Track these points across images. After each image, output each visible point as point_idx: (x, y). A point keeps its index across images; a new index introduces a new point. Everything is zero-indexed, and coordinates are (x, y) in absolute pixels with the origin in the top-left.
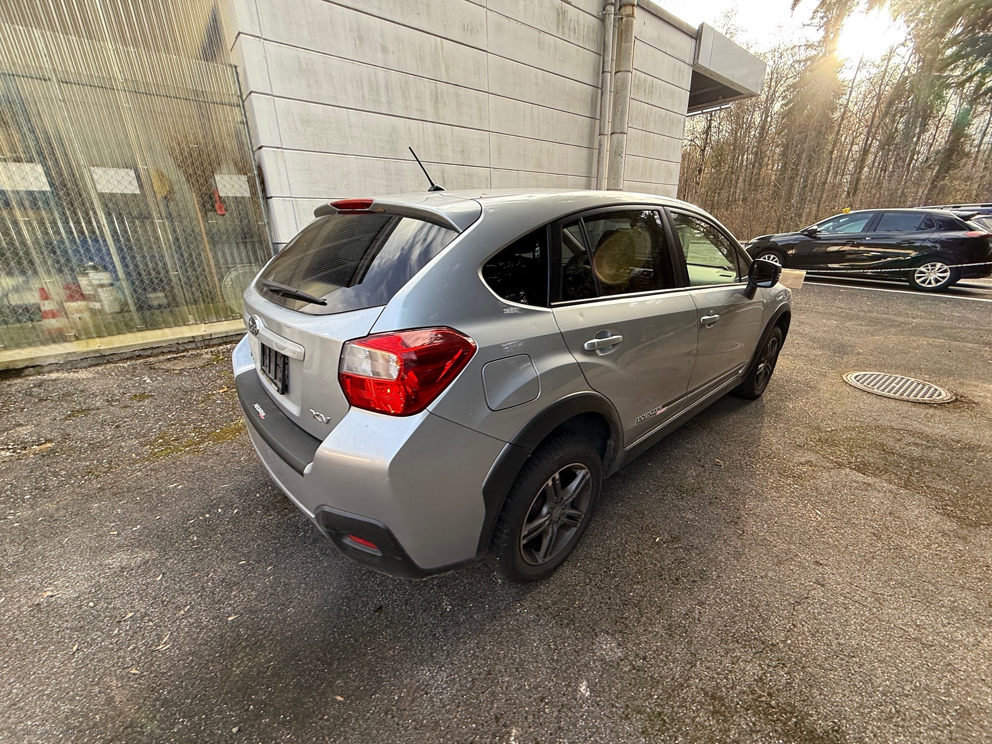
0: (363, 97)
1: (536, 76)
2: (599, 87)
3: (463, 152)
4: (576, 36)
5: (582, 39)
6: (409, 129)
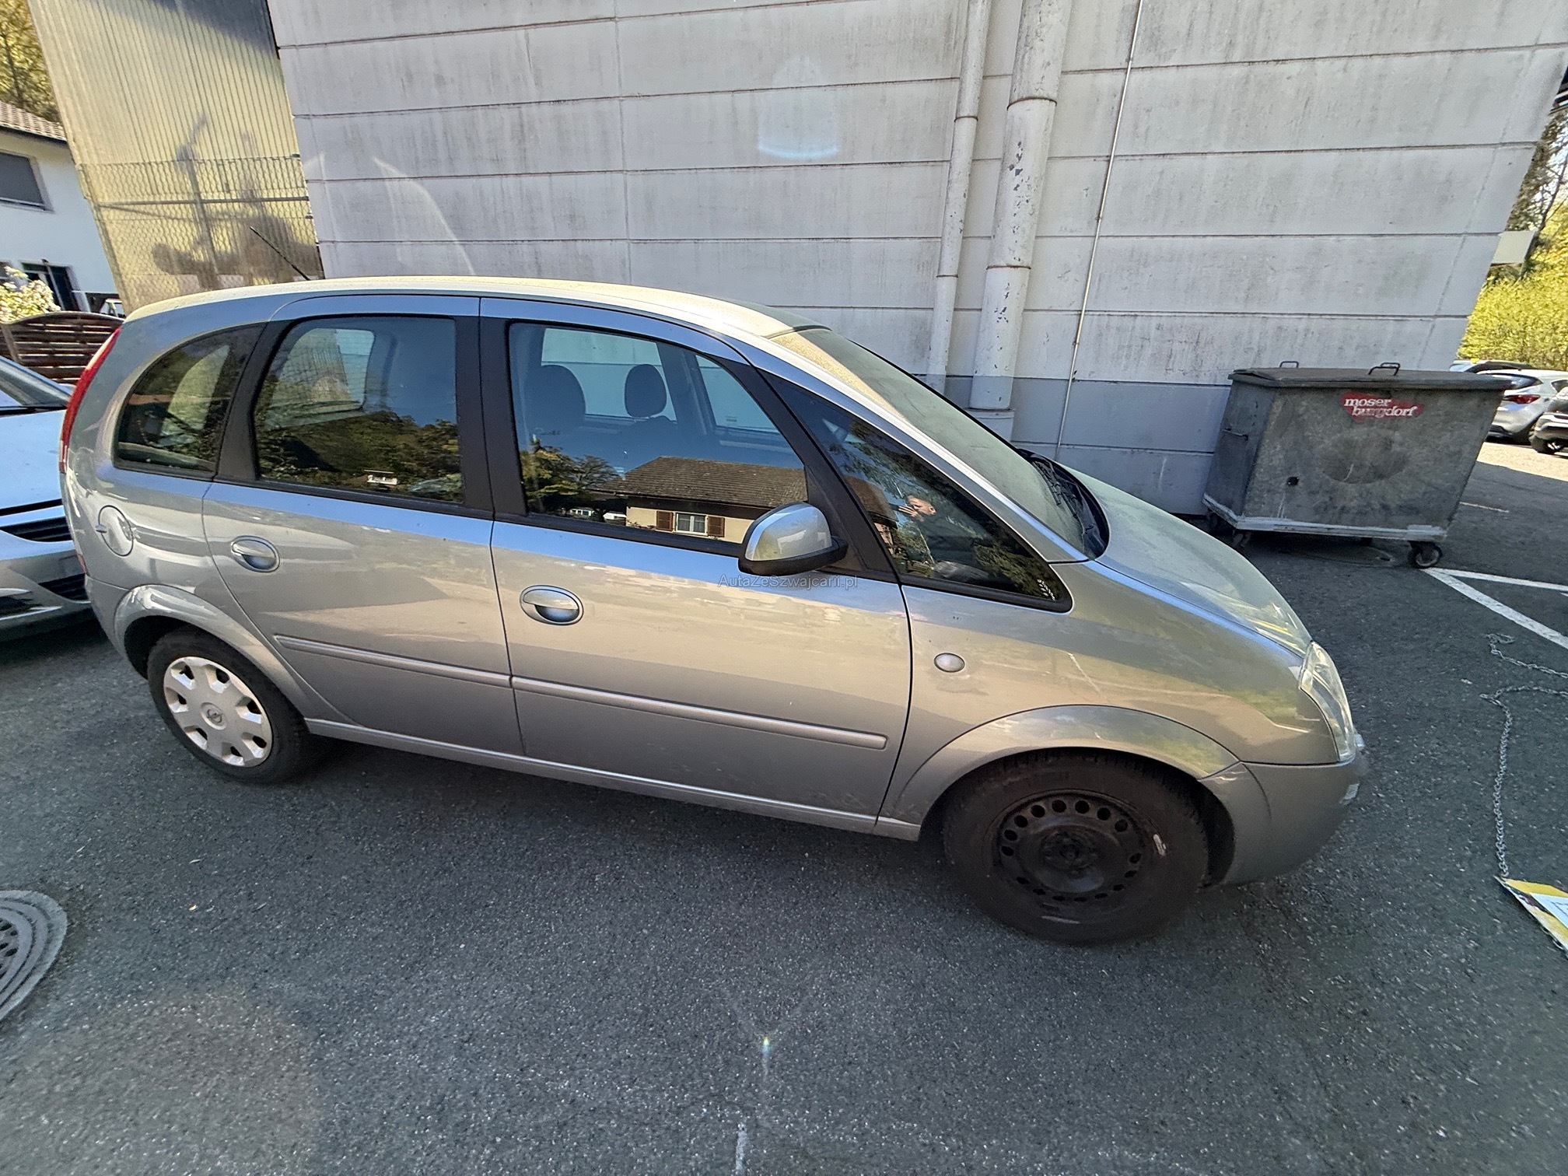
3: (572, 217)
6: (482, 194)
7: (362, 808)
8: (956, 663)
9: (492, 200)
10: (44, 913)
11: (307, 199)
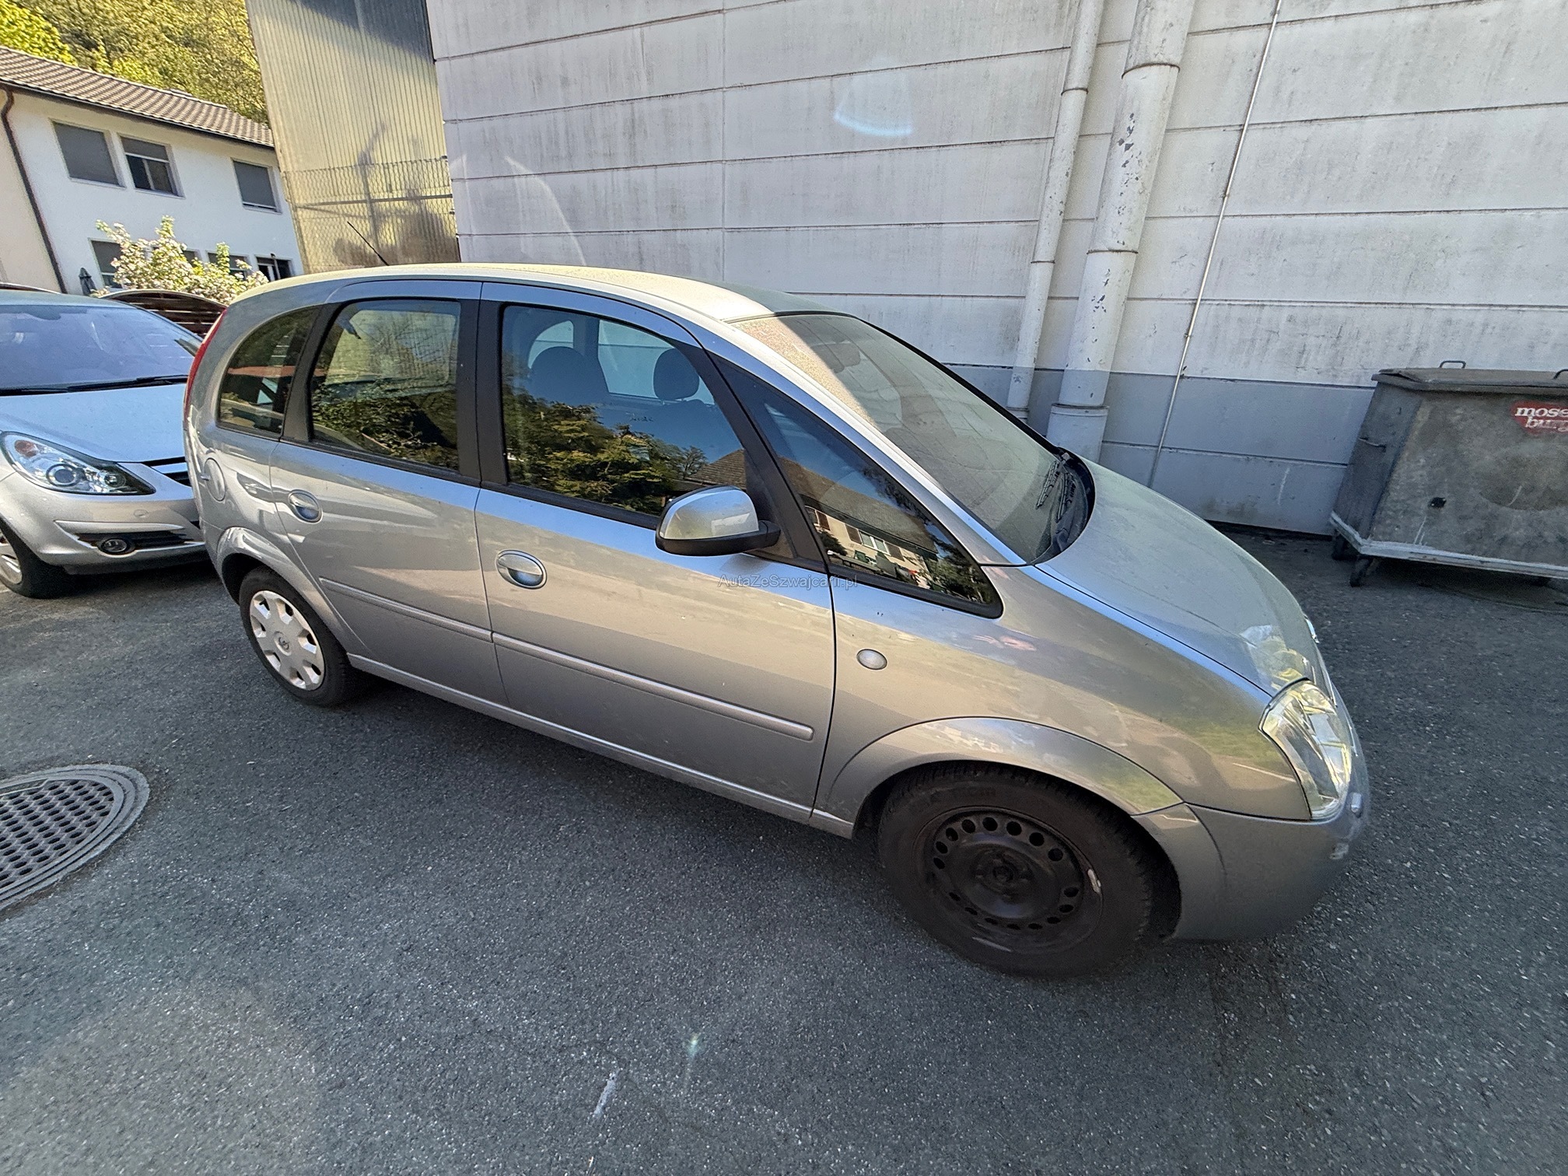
3: (673, 207)
7: (389, 737)
8: (880, 662)
9: (604, 192)
10: (136, 786)
11: (450, 196)
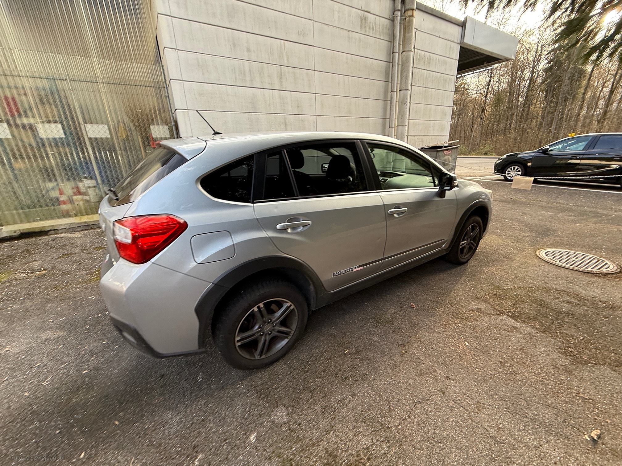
0: (236, 78)
1: (347, 58)
2: (390, 62)
3: (298, 107)
4: (374, 32)
5: (378, 33)
6: (264, 95)
